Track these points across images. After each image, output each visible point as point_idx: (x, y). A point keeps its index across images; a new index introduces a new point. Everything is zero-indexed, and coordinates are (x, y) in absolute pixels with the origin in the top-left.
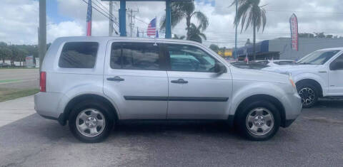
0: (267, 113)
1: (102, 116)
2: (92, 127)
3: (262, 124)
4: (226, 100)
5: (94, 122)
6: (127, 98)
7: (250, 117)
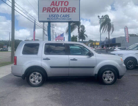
0: (111, 73)
1: (41, 75)
2: (36, 80)
3: (109, 78)
4: (93, 67)
5: (37, 78)
6: (51, 67)
7: (104, 75)
